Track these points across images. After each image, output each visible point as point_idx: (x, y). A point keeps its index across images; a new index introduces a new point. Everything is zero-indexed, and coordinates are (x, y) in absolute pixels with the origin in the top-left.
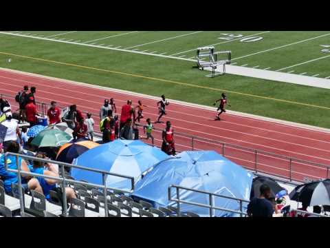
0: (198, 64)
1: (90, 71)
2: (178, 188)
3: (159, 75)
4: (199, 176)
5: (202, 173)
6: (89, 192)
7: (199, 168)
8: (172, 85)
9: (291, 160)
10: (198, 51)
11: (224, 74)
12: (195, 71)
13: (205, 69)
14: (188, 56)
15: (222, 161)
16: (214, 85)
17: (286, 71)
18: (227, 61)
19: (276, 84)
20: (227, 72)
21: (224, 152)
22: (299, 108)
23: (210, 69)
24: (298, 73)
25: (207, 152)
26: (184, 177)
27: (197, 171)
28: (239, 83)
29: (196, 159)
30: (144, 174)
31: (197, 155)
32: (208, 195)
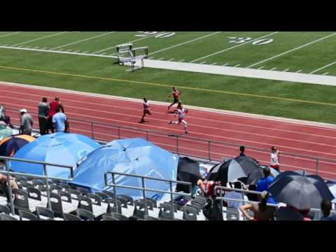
0: (118, 59)
1: (18, 72)
2: (113, 174)
3: (83, 72)
4: (130, 162)
5: (132, 159)
6: (30, 182)
7: (129, 154)
8: (96, 80)
9: (209, 142)
10: (118, 48)
11: (143, 68)
12: (116, 67)
13: (125, 64)
14: (108, 53)
15: (149, 147)
16: (134, 79)
17: (198, 62)
18: (145, 55)
19: (190, 75)
20: (145, 66)
21: (148, 138)
22: (213, 95)
23: (130, 64)
24: (209, 64)
25: (136, 140)
26: (116, 163)
27: (127, 157)
28: (157, 75)
29: (126, 147)
30: (79, 163)
31: (126, 142)
32: (141, 179)
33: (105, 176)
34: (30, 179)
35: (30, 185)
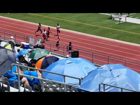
0: (111, 16)
1: (52, 20)
2: (104, 85)
3: (90, 22)
5: (115, 76)
6: (55, 86)
7: (114, 74)
11: (125, 22)
12: (110, 21)
13: (115, 19)
16: (120, 29)
20: (127, 21)
21: (126, 65)
23: (118, 19)
25: (117, 65)
26: (106, 78)
27: (112, 75)
28: (134, 27)
29: (111, 68)
31: (112, 66)
33: (100, 86)
34: (54, 83)
35: (54, 87)
